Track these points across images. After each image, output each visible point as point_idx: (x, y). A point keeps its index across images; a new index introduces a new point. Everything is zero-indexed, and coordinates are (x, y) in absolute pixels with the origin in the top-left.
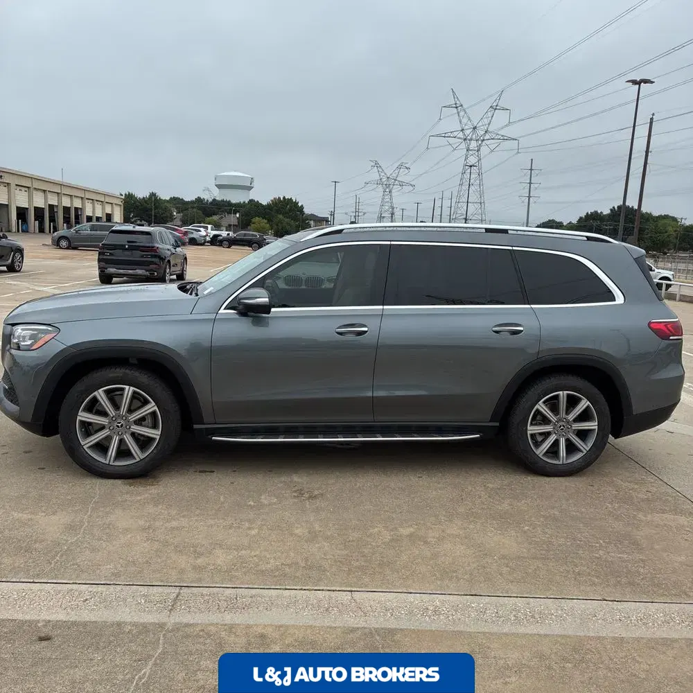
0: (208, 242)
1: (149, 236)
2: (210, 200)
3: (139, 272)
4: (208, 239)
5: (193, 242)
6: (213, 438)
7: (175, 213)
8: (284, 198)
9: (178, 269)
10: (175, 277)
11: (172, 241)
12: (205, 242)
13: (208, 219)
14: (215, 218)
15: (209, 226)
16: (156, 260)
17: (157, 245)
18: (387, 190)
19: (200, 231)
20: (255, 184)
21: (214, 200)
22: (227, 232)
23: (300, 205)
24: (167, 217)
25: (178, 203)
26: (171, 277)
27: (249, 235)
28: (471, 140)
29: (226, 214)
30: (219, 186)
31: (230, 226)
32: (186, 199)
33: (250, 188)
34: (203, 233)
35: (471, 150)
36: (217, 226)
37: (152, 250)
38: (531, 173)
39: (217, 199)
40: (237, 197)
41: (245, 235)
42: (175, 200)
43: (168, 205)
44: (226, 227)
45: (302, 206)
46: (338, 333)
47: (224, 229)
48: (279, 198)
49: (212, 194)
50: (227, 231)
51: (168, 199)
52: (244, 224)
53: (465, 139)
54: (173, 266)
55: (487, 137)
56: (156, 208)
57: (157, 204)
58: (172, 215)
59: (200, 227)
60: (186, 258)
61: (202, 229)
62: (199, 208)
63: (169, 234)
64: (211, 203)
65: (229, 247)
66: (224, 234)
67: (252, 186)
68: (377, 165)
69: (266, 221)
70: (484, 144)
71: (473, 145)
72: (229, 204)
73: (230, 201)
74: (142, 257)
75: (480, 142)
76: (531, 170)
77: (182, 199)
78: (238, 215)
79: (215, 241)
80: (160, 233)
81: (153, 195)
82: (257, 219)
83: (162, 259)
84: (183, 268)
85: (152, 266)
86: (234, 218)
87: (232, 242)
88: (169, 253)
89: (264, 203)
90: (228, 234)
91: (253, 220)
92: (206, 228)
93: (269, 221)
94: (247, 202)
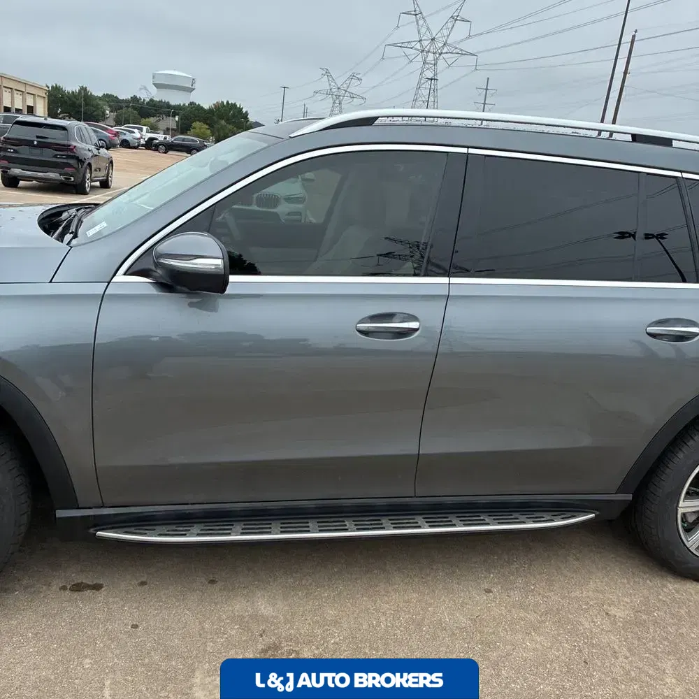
0: (143, 145)
1: (63, 132)
2: (148, 100)
3: (52, 175)
4: (143, 142)
5: (125, 144)
6: (99, 533)
7: (108, 112)
8: (228, 102)
9: (101, 175)
10: (98, 184)
11: (95, 140)
12: (138, 146)
13: (143, 120)
14: (152, 120)
15: (145, 128)
16: (72, 162)
17: (74, 144)
18: (337, 101)
19: (134, 132)
20: (196, 86)
21: (151, 100)
22: (164, 136)
23: (244, 111)
24: (98, 115)
25: (113, 101)
26: (93, 184)
27: (188, 140)
28: (429, 51)
29: (164, 116)
30: (157, 86)
31: (168, 129)
32: (121, 98)
33: (191, 90)
34: (137, 135)
35: (428, 63)
36: (153, 129)
37: (66, 149)
38: (486, 93)
39: (154, 99)
40: (176, 99)
41: (184, 140)
42: (109, 98)
43: (100, 102)
44: (164, 130)
45: (246, 112)
46: (361, 332)
47: (162, 132)
48: (223, 102)
49: (148, 93)
50: (164, 134)
51: (100, 95)
52: (184, 128)
53: (422, 51)
54: (96, 170)
55: (445, 50)
56: (86, 104)
57: (88, 100)
58: (104, 113)
59: (134, 128)
60: (111, 162)
61: (136, 130)
62: (135, 108)
63: (91, 131)
64: (148, 103)
65: (165, 153)
66: (160, 137)
67: (193, 87)
68: (327, 73)
69: (207, 127)
70: (441, 57)
71: (431, 57)
72: (168, 105)
73: (168, 102)
74: (55, 156)
75: (438, 56)
76: (487, 89)
77: (116, 97)
78: (177, 119)
79: (150, 145)
80: (79, 129)
81: (83, 89)
82: (197, 124)
83: (80, 161)
84: (108, 174)
85: (67, 170)
86: (172, 122)
87: (169, 147)
88: (90, 154)
89: (206, 107)
90: (165, 138)
91: (194, 124)
92: (141, 129)
93: (211, 126)
94: (187, 104)
